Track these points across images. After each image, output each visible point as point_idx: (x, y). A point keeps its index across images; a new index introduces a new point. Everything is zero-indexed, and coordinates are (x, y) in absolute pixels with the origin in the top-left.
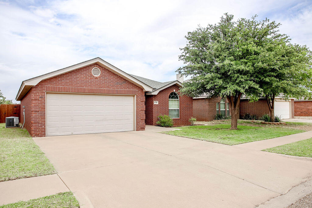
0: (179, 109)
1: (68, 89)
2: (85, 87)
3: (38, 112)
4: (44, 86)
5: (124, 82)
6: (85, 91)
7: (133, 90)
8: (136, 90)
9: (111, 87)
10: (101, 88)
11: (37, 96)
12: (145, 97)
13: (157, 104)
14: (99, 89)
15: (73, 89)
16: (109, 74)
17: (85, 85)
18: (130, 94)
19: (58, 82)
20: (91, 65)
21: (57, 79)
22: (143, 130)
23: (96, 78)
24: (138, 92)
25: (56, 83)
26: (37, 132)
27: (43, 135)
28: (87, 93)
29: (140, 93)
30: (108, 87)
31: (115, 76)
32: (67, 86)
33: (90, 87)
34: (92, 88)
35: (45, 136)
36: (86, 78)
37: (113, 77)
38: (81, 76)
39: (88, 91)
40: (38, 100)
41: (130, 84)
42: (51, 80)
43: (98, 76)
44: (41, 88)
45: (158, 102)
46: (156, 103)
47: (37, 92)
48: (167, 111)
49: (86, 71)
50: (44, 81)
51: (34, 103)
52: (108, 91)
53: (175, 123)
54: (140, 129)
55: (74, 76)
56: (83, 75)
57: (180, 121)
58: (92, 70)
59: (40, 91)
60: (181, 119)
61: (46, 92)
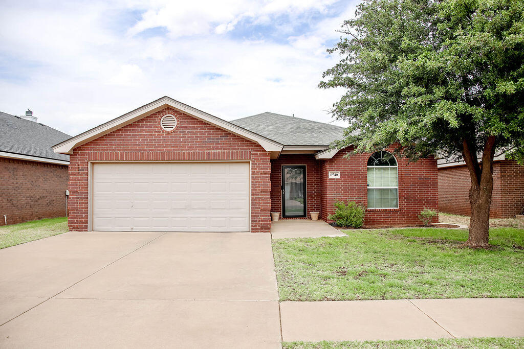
0: (397, 187)
1: (121, 154)
2: (149, 150)
3: (77, 192)
4: (85, 153)
5: (223, 136)
6: (148, 157)
7: (243, 150)
8: (251, 150)
9: (198, 147)
10: (178, 151)
11: (76, 168)
12: (269, 165)
13: (338, 177)
14: (174, 153)
15: (128, 155)
16: (193, 124)
17: (149, 147)
18: (237, 160)
19: (105, 145)
20: (159, 112)
21: (104, 140)
22: (265, 232)
23: (168, 133)
24: (255, 154)
25: (102, 147)
26: (75, 223)
27: (84, 228)
28: (153, 160)
29: (259, 156)
30: (191, 148)
31: (205, 127)
32: (120, 150)
33: (158, 150)
34: (161, 152)
35: (87, 231)
36: (151, 135)
37: (201, 129)
38: (142, 133)
39: (155, 157)
40: (78, 174)
41: (237, 139)
42: (96, 143)
43: (173, 129)
44: (82, 155)
45: (339, 174)
46: (333, 175)
47: (77, 163)
48: (363, 193)
49: (150, 122)
50: (85, 145)
51: (72, 180)
52: (192, 155)
53: (386, 220)
54: (258, 229)
55: (130, 133)
56: (145, 130)
57: (399, 215)
58: (162, 119)
59: (80, 160)
60: (401, 211)
61: (89, 163)
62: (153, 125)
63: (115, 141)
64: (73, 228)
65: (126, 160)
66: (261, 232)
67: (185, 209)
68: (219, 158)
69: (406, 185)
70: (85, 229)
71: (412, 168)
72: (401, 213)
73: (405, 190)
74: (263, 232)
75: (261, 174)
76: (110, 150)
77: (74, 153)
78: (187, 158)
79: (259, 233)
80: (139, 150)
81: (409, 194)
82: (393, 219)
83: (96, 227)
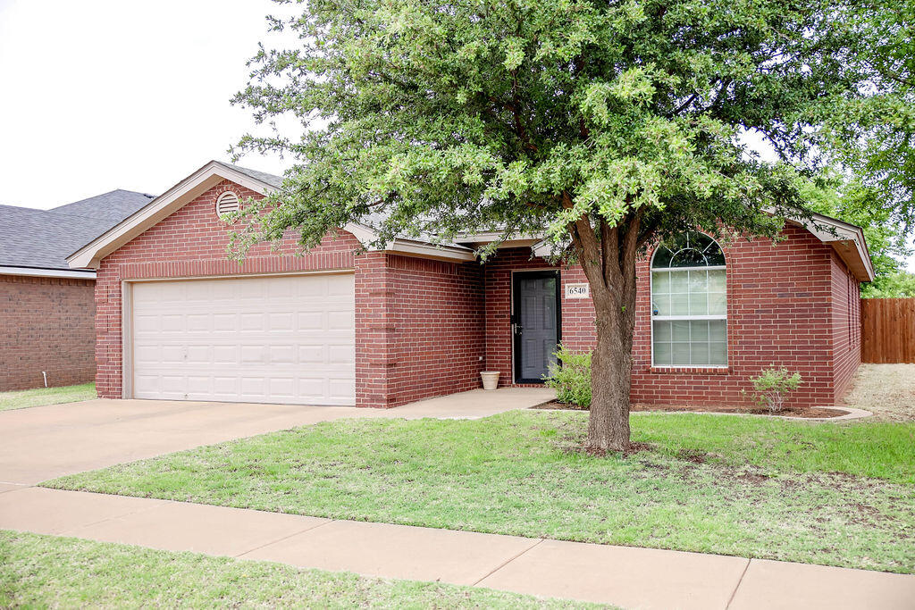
0: (725, 317)
1: (163, 267)
2: (202, 257)
3: (107, 333)
4: (116, 266)
6: (200, 270)
7: (341, 251)
8: (353, 250)
11: (104, 292)
12: (383, 276)
13: (586, 295)
17: (200, 253)
18: (332, 268)
19: (141, 252)
20: (214, 188)
22: (378, 407)
23: (228, 226)
24: (361, 256)
25: (138, 255)
26: (105, 385)
27: (117, 394)
28: (207, 275)
29: (367, 261)
32: (161, 259)
33: (213, 257)
34: (218, 259)
35: (121, 398)
36: (204, 230)
38: (190, 227)
39: (209, 269)
40: (107, 303)
44: (111, 270)
46: (575, 291)
47: (105, 283)
49: (201, 208)
50: (116, 253)
51: (100, 313)
52: (262, 263)
53: (694, 393)
54: (366, 401)
55: (174, 230)
56: (194, 222)
57: (727, 384)
58: (219, 200)
59: (110, 279)
60: (731, 372)
61: (123, 283)
62: (205, 212)
63: (155, 245)
64: (103, 393)
65: (170, 277)
66: (371, 406)
67: (261, 361)
68: (303, 266)
69: (743, 312)
70: (119, 395)
71: (760, 270)
72: (734, 378)
73: (743, 322)
74: (374, 406)
75: (371, 294)
76: (148, 260)
77: (101, 266)
78: (255, 269)
79: (369, 409)
80: (186, 258)
81: (752, 332)
82: (712, 393)
83: (138, 393)
